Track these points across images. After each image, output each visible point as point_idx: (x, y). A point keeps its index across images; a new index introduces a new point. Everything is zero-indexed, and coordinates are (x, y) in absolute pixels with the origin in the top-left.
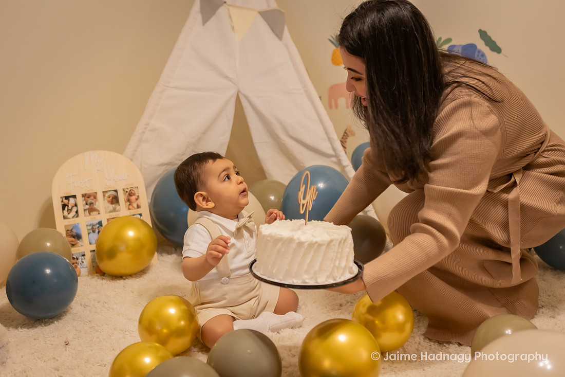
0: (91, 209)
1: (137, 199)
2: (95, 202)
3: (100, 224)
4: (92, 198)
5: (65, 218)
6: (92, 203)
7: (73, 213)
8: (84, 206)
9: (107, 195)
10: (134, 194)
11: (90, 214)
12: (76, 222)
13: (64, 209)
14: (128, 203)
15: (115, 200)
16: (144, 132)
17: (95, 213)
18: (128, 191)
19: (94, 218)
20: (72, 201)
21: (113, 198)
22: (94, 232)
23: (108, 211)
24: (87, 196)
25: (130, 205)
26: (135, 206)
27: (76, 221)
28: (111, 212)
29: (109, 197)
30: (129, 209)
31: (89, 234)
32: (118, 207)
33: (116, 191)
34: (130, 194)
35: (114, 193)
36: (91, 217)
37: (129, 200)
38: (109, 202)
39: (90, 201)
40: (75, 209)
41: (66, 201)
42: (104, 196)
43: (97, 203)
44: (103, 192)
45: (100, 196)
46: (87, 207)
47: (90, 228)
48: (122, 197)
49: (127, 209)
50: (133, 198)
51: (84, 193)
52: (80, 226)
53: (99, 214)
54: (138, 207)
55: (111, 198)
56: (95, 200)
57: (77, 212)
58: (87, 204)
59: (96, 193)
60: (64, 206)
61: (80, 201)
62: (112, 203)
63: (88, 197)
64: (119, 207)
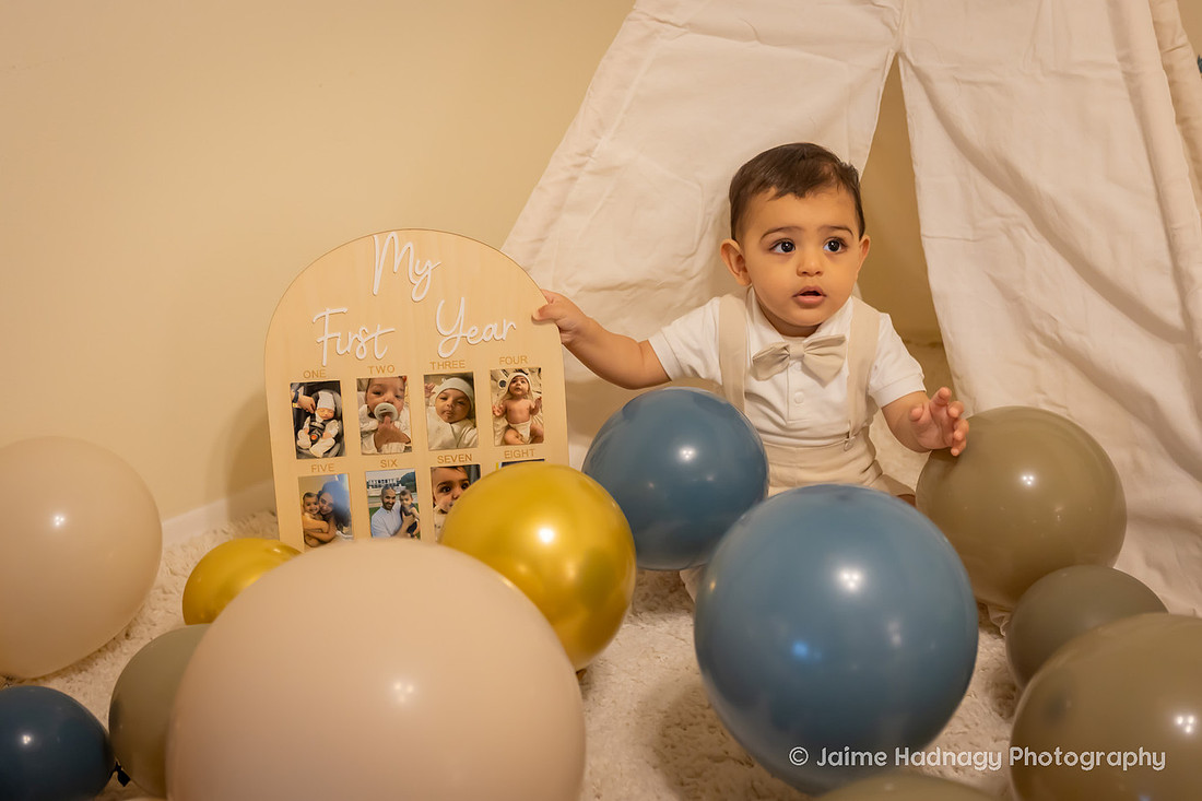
0: (385, 434)
1: (533, 411)
2: (400, 410)
3: (409, 482)
4: (389, 395)
5: (300, 453)
6: (389, 414)
7: (327, 442)
8: (362, 421)
9: (438, 389)
10: (525, 395)
11: (379, 450)
12: (337, 472)
13: (298, 427)
14: (503, 423)
15: (462, 409)
16: (573, 179)
17: (395, 446)
18: (508, 380)
19: (393, 464)
20: (326, 400)
21: (455, 401)
22: (388, 507)
23: (439, 442)
24: (375, 388)
25: (508, 428)
26: (525, 432)
27: (337, 466)
28: (444, 447)
29: (445, 399)
30: (505, 442)
31: (372, 511)
32: (469, 434)
33: (468, 378)
34: (513, 394)
35: (461, 385)
36: (382, 457)
37: (506, 413)
38: (442, 412)
39: (381, 405)
40: (333, 429)
41: (306, 401)
42: (428, 390)
43: (405, 414)
44: (427, 378)
45: (415, 389)
46: (373, 424)
47: (378, 492)
48: (486, 400)
49: (498, 442)
50: (521, 406)
51: (366, 375)
52: (346, 485)
53: (408, 449)
54: (536, 437)
55: (449, 401)
56: (396, 401)
57: (339, 438)
58: (371, 415)
59: (404, 379)
60: (300, 416)
61: (353, 404)
62: (452, 418)
63: (378, 393)
64: (474, 431)
